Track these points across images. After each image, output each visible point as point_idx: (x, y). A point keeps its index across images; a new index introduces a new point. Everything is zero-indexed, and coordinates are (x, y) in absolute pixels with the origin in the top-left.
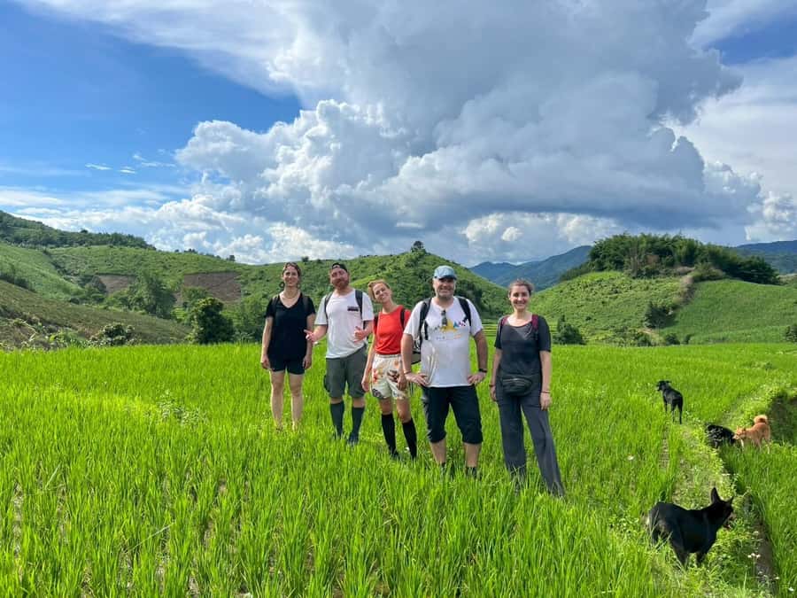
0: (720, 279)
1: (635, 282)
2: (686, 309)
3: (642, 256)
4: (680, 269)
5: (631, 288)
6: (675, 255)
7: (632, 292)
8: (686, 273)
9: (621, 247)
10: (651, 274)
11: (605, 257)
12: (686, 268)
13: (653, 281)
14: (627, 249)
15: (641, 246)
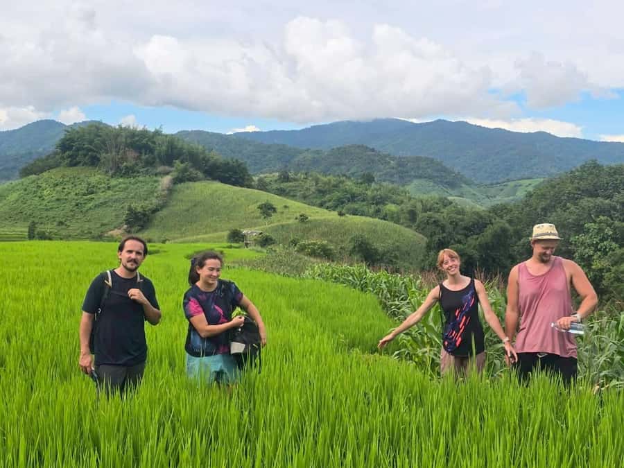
0: (199, 180)
1: (113, 182)
2: (164, 212)
3: (121, 152)
4: (161, 169)
5: (109, 188)
6: (156, 153)
7: (110, 193)
8: (167, 173)
9: (97, 141)
10: (129, 172)
11: (78, 150)
12: (167, 168)
13: (133, 180)
14: (104, 143)
15: (119, 140)
